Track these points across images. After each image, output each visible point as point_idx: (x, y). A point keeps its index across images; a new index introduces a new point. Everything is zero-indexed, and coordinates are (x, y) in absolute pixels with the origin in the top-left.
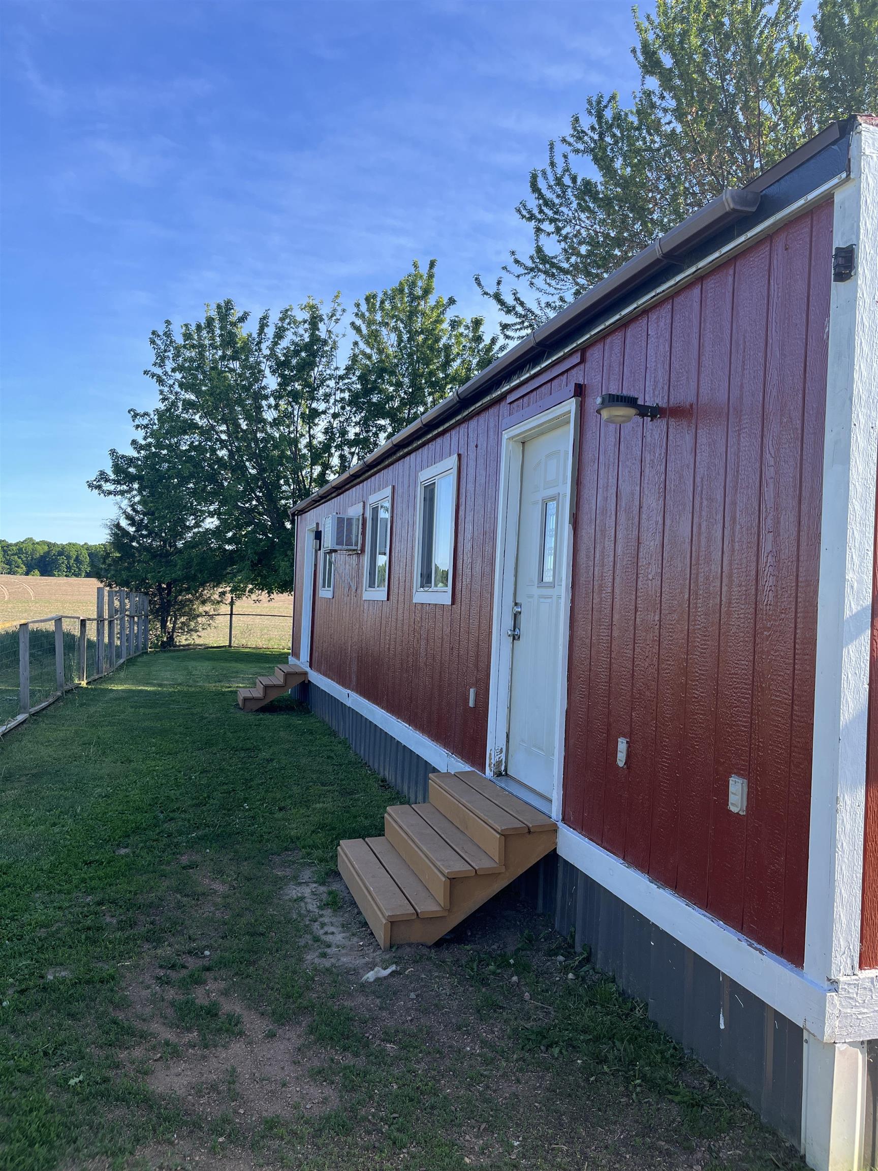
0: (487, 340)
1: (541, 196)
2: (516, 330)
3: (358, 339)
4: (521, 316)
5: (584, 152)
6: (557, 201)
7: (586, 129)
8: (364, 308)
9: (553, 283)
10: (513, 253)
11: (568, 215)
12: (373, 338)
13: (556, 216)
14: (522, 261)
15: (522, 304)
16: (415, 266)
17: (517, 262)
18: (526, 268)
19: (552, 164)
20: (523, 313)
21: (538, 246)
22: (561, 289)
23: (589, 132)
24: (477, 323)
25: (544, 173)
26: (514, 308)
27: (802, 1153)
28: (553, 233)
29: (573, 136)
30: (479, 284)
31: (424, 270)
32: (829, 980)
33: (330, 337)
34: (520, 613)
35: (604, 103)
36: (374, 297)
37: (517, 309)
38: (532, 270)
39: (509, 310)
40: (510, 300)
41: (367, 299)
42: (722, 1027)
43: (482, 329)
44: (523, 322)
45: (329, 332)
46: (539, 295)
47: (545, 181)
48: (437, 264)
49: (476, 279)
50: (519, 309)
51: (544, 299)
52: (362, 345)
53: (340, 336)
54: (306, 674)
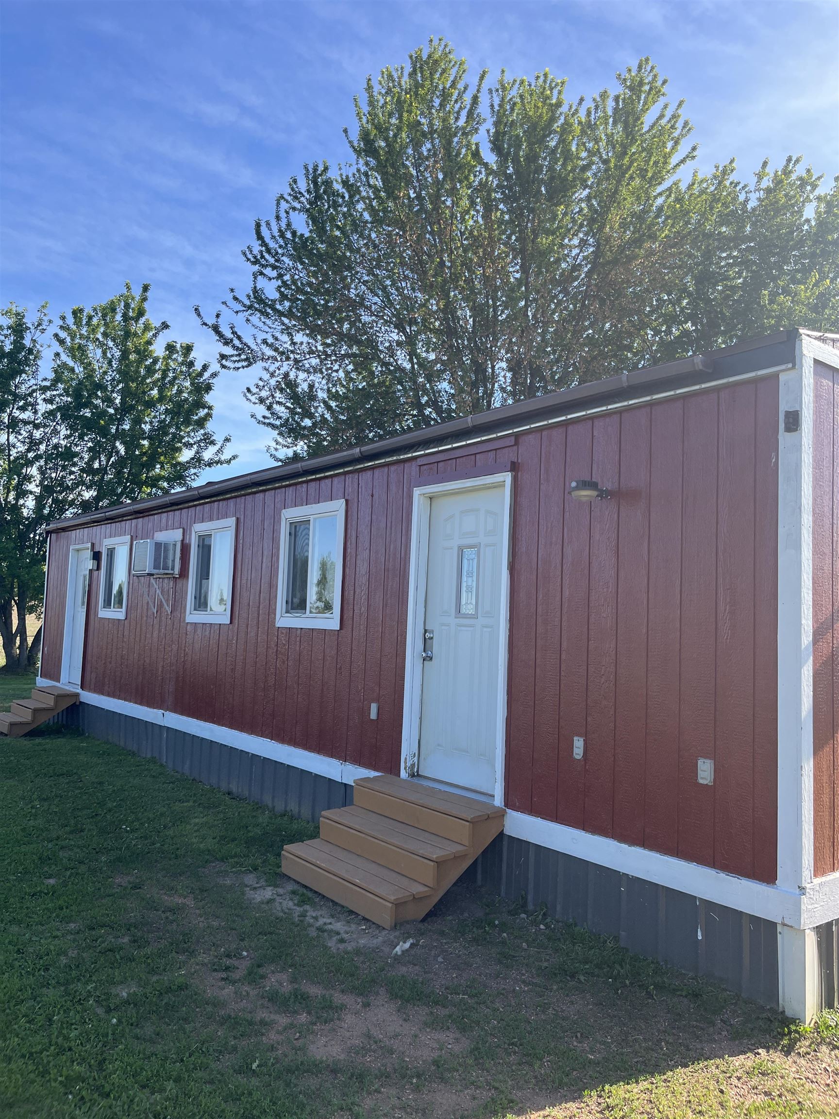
0: (198, 367)
1: (264, 244)
2: (235, 361)
3: (60, 350)
4: (238, 349)
5: (300, 211)
6: (280, 251)
7: (303, 191)
8: (70, 320)
9: (268, 322)
10: (232, 290)
11: (288, 265)
12: (78, 352)
13: (276, 264)
14: (240, 298)
15: (239, 338)
16: (128, 288)
17: (235, 298)
18: (245, 306)
19: (278, 218)
20: (240, 346)
21: (255, 287)
22: (275, 329)
23: (306, 194)
24: (188, 349)
25: (268, 224)
26: (232, 340)
27: (781, 1009)
28: (274, 279)
29: (290, 195)
30: (199, 315)
31: (137, 293)
32: (799, 887)
33: (34, 346)
34: (432, 638)
35: (319, 172)
36: (81, 311)
37: (234, 342)
38: (250, 307)
39: (227, 342)
40: (228, 334)
41: (74, 313)
42: (700, 938)
43: (193, 355)
44: (239, 355)
45: (34, 341)
46: (255, 331)
47: (269, 232)
48: (151, 288)
49: (196, 309)
50: (236, 342)
51: (261, 336)
52: (64, 358)
53: (45, 346)
54: (77, 695)
